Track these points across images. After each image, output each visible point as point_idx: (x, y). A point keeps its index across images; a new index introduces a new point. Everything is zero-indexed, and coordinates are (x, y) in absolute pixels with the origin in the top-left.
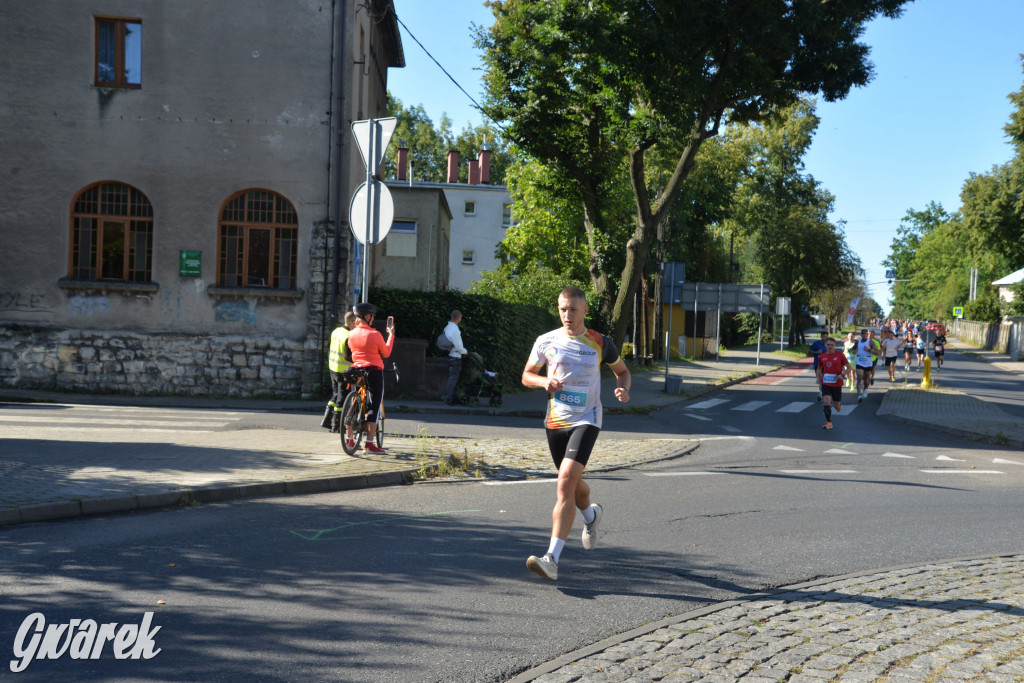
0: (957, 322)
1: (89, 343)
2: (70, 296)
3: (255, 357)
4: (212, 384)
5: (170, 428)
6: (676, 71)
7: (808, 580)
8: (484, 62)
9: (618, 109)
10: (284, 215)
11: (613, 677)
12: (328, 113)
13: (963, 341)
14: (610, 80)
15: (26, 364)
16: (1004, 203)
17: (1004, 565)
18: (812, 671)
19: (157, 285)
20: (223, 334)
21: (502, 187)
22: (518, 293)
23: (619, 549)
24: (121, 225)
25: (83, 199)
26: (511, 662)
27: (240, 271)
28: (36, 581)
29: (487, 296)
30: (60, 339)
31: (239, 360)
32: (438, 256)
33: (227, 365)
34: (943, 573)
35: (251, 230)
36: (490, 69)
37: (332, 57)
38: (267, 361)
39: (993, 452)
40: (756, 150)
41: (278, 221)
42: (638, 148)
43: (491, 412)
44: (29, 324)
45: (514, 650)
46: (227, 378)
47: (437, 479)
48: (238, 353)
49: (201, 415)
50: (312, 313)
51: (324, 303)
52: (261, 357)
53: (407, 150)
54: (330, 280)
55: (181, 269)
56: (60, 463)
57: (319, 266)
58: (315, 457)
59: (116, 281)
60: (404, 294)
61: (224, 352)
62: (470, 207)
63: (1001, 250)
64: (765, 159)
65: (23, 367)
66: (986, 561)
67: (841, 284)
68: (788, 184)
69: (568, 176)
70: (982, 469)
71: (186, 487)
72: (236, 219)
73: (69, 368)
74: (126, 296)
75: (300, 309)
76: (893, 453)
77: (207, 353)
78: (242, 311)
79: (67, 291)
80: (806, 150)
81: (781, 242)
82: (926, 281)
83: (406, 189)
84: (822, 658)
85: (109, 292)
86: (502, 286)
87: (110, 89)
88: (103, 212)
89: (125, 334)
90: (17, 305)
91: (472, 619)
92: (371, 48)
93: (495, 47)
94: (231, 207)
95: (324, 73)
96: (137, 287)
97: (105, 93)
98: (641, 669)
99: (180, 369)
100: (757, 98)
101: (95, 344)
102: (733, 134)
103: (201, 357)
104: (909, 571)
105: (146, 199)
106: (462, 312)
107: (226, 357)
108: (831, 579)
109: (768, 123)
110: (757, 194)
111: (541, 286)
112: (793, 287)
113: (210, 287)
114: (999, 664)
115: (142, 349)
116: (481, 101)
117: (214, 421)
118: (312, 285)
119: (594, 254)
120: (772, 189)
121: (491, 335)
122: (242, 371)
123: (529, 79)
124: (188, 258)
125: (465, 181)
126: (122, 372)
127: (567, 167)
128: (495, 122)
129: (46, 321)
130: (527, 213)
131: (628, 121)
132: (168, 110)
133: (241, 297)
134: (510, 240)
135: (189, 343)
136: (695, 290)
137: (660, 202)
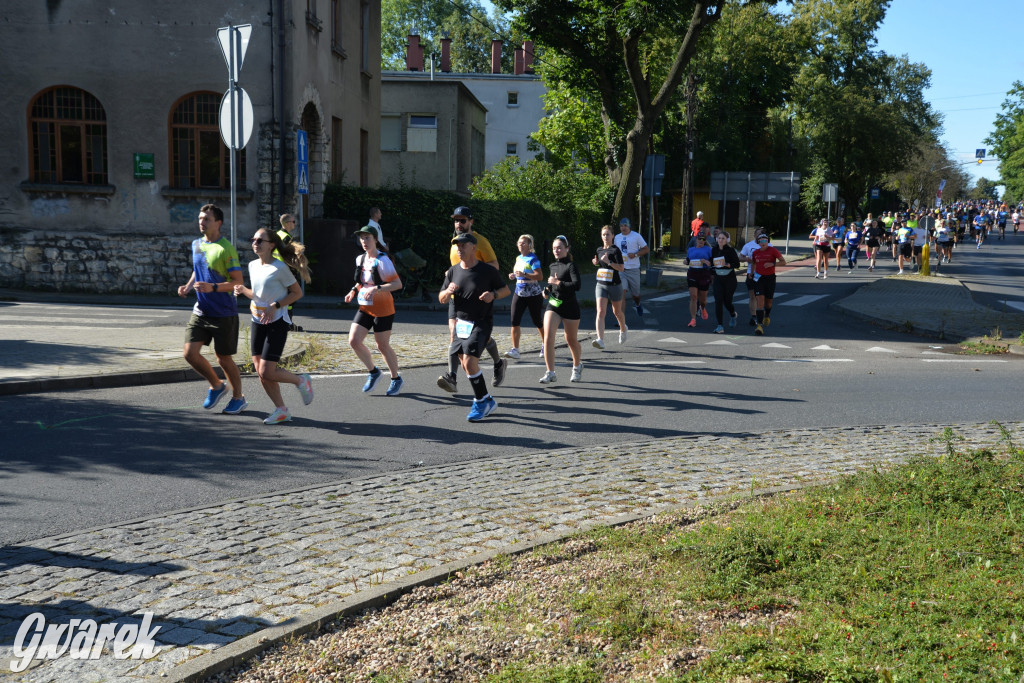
1: (53, 243)
2: (32, 198)
4: (170, 283)
12: (269, 14)
19: (114, 187)
20: (178, 235)
25: (40, 103)
27: (193, 174)
30: (25, 240)
33: (183, 264)
35: (202, 133)
40: (825, 26)
42: (629, 37)
50: (260, 213)
51: (272, 204)
54: (277, 181)
55: (136, 171)
57: (266, 167)
59: (77, 184)
61: (180, 251)
62: (513, 99)
64: (835, 37)
68: (858, 62)
69: (581, 67)
72: (186, 122)
73: (34, 268)
74: (85, 198)
75: (251, 209)
77: (164, 253)
79: (29, 194)
80: (878, 23)
85: (69, 195)
88: (59, 116)
89: (85, 235)
94: (180, 109)
96: (94, 190)
99: (140, 268)
101: (58, 244)
103: (158, 257)
105: (98, 102)
107: (182, 256)
110: (822, 75)
113: (164, 188)
117: (137, 318)
118: (260, 186)
119: (610, 146)
120: (842, 70)
124: (144, 159)
126: (85, 271)
127: (579, 57)
128: (506, 12)
129: (12, 223)
130: (561, 103)
131: (619, 9)
132: (114, 13)
133: (194, 198)
134: (543, 132)
135: (147, 243)
136: (724, 180)
137: (661, 92)
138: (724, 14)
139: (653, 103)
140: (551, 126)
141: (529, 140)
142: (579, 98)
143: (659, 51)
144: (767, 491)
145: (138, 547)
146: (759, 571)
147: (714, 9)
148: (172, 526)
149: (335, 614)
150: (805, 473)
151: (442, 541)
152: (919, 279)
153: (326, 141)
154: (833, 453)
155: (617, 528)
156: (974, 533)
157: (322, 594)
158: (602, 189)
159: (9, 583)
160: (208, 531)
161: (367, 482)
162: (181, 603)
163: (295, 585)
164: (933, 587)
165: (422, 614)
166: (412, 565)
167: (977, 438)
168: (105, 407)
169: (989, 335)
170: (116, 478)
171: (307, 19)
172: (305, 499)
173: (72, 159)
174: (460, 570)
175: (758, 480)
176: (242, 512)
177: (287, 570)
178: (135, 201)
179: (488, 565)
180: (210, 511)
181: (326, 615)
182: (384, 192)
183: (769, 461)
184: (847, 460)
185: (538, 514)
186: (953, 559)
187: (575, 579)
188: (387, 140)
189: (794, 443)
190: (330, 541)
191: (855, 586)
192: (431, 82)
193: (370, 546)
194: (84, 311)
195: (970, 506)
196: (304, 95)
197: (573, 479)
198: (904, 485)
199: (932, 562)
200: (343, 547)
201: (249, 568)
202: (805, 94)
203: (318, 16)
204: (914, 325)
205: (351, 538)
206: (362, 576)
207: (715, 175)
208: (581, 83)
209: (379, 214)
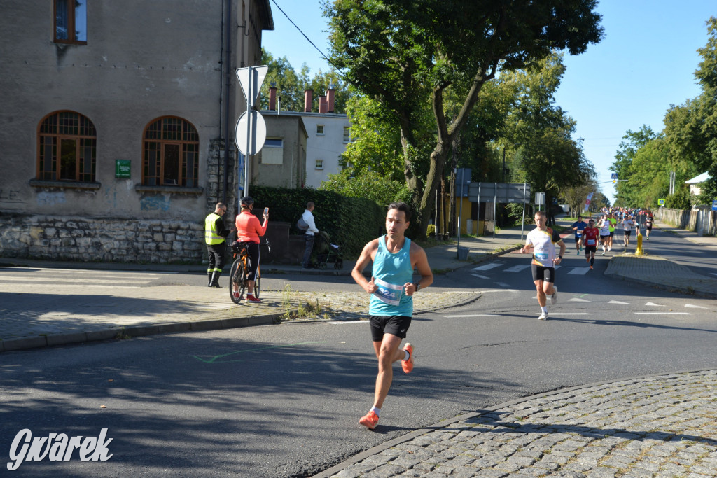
0: (660, 209)
1: (52, 225)
2: (38, 191)
3: (169, 235)
4: (139, 254)
5: (110, 284)
6: (465, 33)
7: (556, 389)
8: (329, 27)
9: (424, 60)
10: (189, 134)
11: (420, 457)
12: (219, 63)
13: (665, 222)
14: (419, 39)
15: (7, 240)
16: (693, 126)
17: (691, 378)
18: (558, 452)
19: (99, 184)
20: (146, 219)
21: (343, 115)
22: (354, 189)
23: (424, 368)
24: (74, 142)
25: (47, 123)
26: (349, 447)
27: (158, 174)
28: (14, 392)
29: (332, 192)
30: (30, 222)
31: (158, 237)
32: (298, 164)
33: (150, 240)
34: (649, 384)
35: (166, 145)
36: (334, 31)
37: (222, 22)
38: (178, 238)
39: (685, 299)
40: (521, 89)
41: (185, 139)
42: (438, 87)
43: (335, 272)
44: (9, 211)
45: (351, 440)
46: (150, 250)
48: (157, 232)
49: (131, 276)
50: (209, 204)
51: (218, 197)
52: (173, 235)
53: (276, 89)
54: (222, 181)
55: (116, 172)
56: (31, 309)
57: (214, 170)
58: (211, 305)
59: (72, 182)
60: (274, 190)
61: (147, 231)
62: (320, 129)
63: (692, 159)
64: (528, 95)
65: (5, 241)
66: (680, 375)
67: (581, 183)
68: (542, 112)
69: (390, 107)
70: (677, 311)
71: (120, 326)
72: (155, 138)
73: (38, 243)
74: (77, 192)
75: (201, 201)
76: (615, 301)
77: (135, 232)
78: (160, 203)
79: (35, 188)
80: (556, 88)
81: (539, 153)
82: (639, 181)
83: (275, 117)
84: (565, 443)
85: (66, 189)
86: (343, 185)
87: (64, 45)
88: (61, 132)
89: (77, 219)
91: (321, 418)
92: (250, 16)
93: (338, 16)
94: (151, 129)
95: (217, 34)
96: (85, 186)
97: (61, 48)
98: (439, 452)
99: (117, 243)
100: (522, 53)
101: (56, 225)
102: (506, 77)
103: (131, 235)
104: (626, 382)
105: (91, 123)
106: (315, 203)
107: (149, 235)
108: (572, 388)
109: (530, 70)
110: (521, 120)
111: (371, 185)
112: (547, 185)
113: (137, 185)
114: (687, 446)
115: (90, 229)
116: (328, 54)
117: (140, 280)
118: (209, 184)
119: (408, 162)
120: (532, 117)
121: (336, 219)
122: (160, 244)
123: (362, 39)
124: (121, 165)
125: (318, 111)
126: (75, 245)
127: (388, 101)
128: (338, 69)
129: (21, 209)
131: (431, 68)
132: (106, 60)
133: (159, 192)
134: (350, 153)
135: (122, 225)
136: (478, 187)
137: (454, 126)
139: (449, 134)
140: (355, 148)
158: (402, 193)
178: (115, 194)
192: (280, 116)
202: (510, 133)
207: (473, 184)
209: (313, 207)
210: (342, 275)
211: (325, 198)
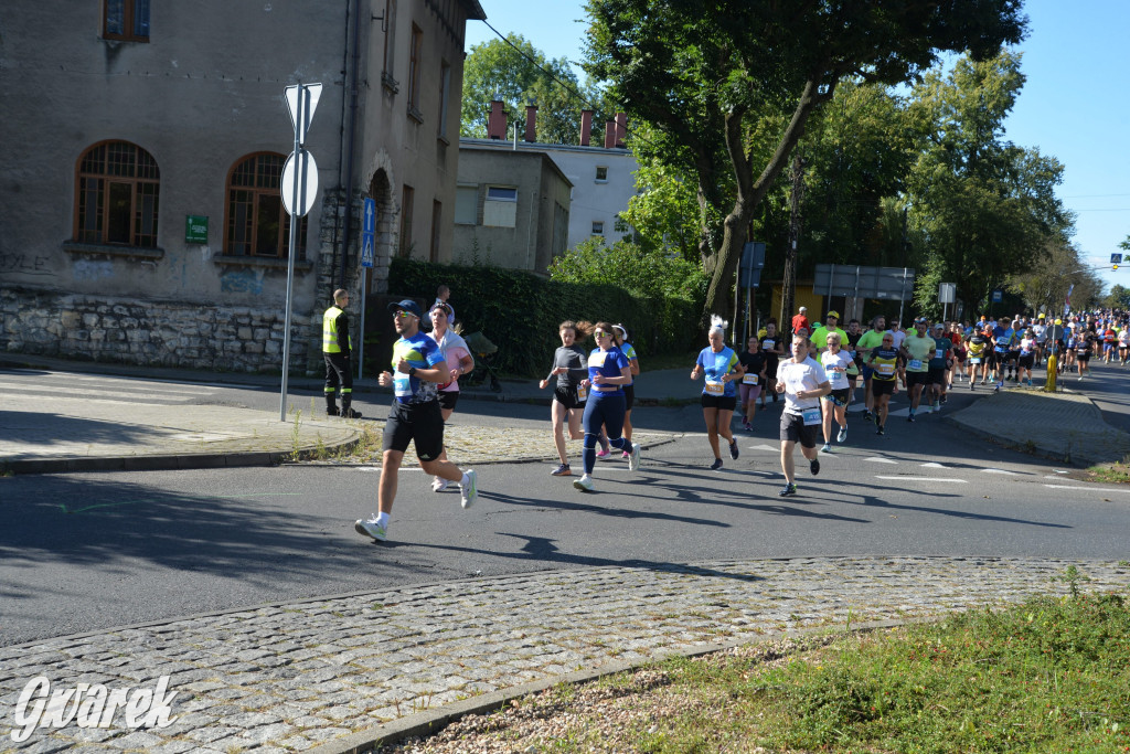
1: (93, 309)
2: (74, 259)
3: (260, 330)
4: (217, 357)
9: (704, 71)
12: (342, 72)
14: (693, 38)
15: (30, 329)
19: (162, 251)
20: (228, 305)
24: (130, 185)
25: (90, 158)
27: (249, 239)
30: (63, 304)
31: (244, 333)
33: (232, 337)
35: (261, 196)
37: (347, 12)
38: (274, 335)
40: (947, 112)
42: (732, 113)
44: (33, 287)
46: (232, 351)
47: (313, 462)
48: (244, 325)
50: (319, 286)
51: (332, 276)
52: (266, 331)
53: (536, 108)
54: (340, 252)
55: (187, 235)
57: (329, 236)
59: (123, 246)
61: (229, 323)
62: (601, 174)
64: (959, 124)
65: (26, 330)
68: (983, 152)
69: (679, 143)
72: (245, 184)
73: (71, 335)
74: (130, 262)
75: (308, 281)
77: (212, 324)
78: (249, 282)
79: (71, 255)
80: (1007, 112)
85: (114, 257)
87: (117, 42)
88: (110, 172)
89: (128, 301)
90: (21, 266)
94: (240, 170)
95: (339, 29)
96: (142, 253)
97: (112, 46)
99: (184, 340)
101: (99, 310)
103: (205, 328)
105: (153, 161)
107: (231, 329)
110: (943, 164)
113: (216, 254)
115: (146, 317)
117: (178, 394)
118: (321, 256)
119: (706, 230)
120: (965, 159)
122: (247, 344)
124: (197, 222)
126: (125, 341)
127: (676, 132)
128: (598, 80)
129: (51, 285)
130: (653, 181)
131: (721, 83)
132: (176, 65)
133: (248, 266)
135: (194, 313)
136: (830, 273)
137: (764, 174)
138: (836, 94)
139: (755, 186)
140: (642, 205)
141: (617, 219)
142: (674, 177)
143: (765, 130)
144: (865, 625)
145: (160, 653)
146: (852, 719)
147: (827, 88)
148: (199, 630)
149: (374, 741)
150: (909, 607)
151: (498, 663)
152: (1043, 394)
153: (395, 211)
154: (940, 586)
155: (694, 659)
156: (1100, 690)
157: (361, 717)
158: (694, 277)
159: (15, 687)
160: (238, 638)
161: (418, 591)
162: (202, 720)
163: (331, 705)
164: (1051, 749)
165: (470, 746)
166: (463, 689)
167: (1104, 580)
168: (137, 492)
169: (1121, 462)
170: (143, 573)
171: (383, 79)
172: (349, 607)
173: (120, 218)
174: (516, 698)
175: (856, 612)
176: (277, 618)
177: (323, 688)
178: (184, 266)
179: (548, 695)
180: (242, 615)
181: (363, 742)
182: (454, 269)
183: (868, 591)
184: (957, 594)
185: (606, 638)
186: (1075, 719)
187: (644, 715)
188: (462, 212)
189: (897, 572)
190: (374, 657)
191: (961, 743)
192: (513, 152)
193: (417, 664)
194: (121, 384)
195: (1095, 658)
196: (374, 160)
197: (648, 600)
198: (1021, 629)
199: (1050, 721)
200: (386, 664)
201: (281, 683)
202: (923, 184)
203: (394, 77)
204: (1036, 446)
205: (396, 654)
206: (405, 699)
207: (820, 267)
208: (677, 160)
209: (447, 294)
210: (511, 401)
211: (514, 282)
